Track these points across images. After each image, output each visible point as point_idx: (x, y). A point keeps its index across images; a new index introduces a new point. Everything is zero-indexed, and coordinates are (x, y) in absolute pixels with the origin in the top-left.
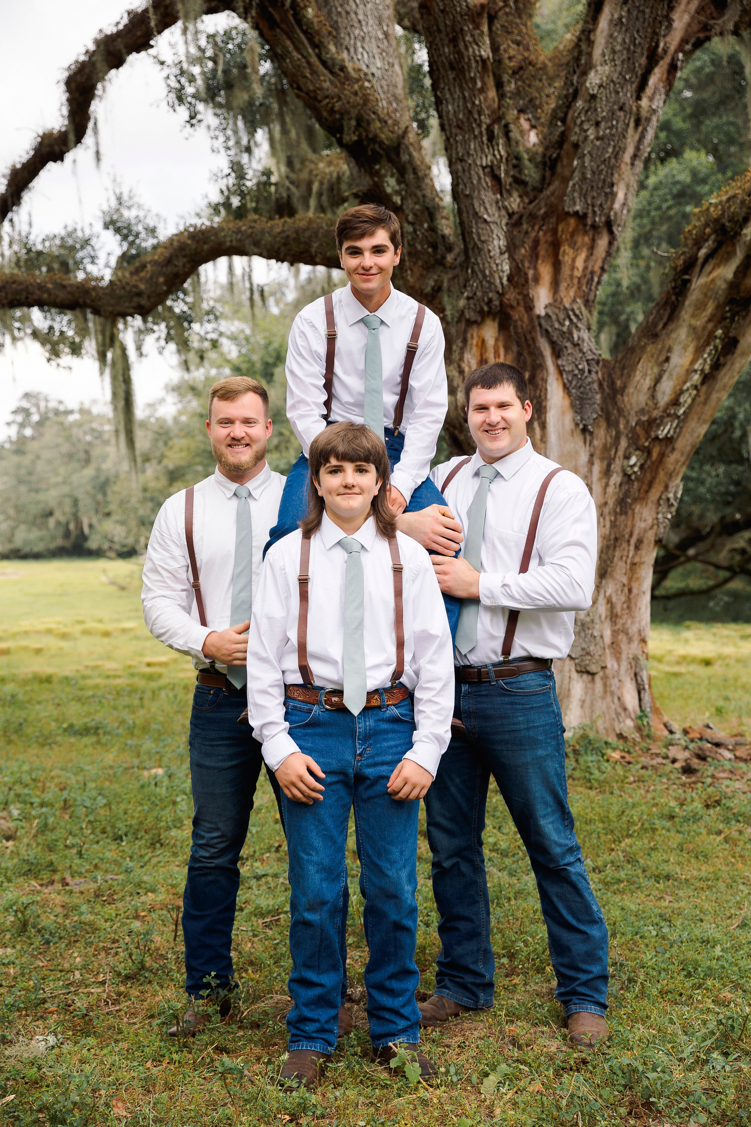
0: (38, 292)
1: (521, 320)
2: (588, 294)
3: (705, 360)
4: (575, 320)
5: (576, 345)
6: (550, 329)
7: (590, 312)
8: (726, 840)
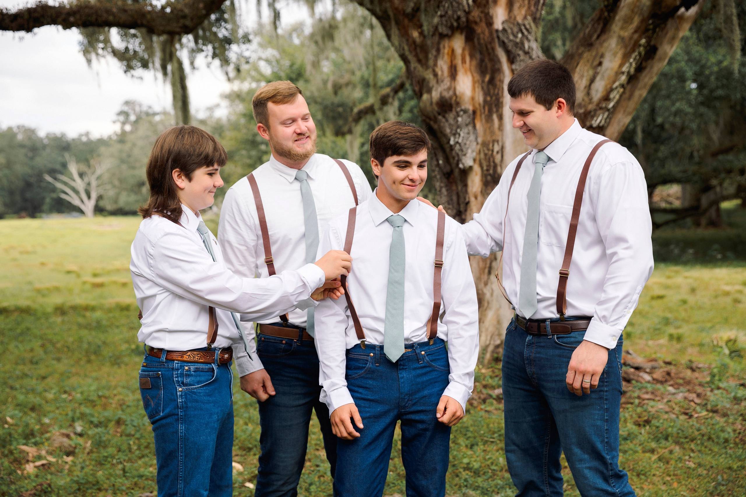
0: (105, 15)
1: (483, 33)
2: (536, 13)
3: (631, 64)
4: (526, 33)
5: (527, 53)
6: (506, 41)
7: (537, 27)
8: (660, 459)
